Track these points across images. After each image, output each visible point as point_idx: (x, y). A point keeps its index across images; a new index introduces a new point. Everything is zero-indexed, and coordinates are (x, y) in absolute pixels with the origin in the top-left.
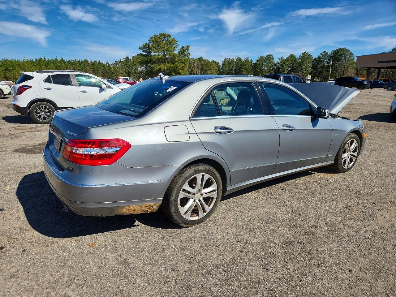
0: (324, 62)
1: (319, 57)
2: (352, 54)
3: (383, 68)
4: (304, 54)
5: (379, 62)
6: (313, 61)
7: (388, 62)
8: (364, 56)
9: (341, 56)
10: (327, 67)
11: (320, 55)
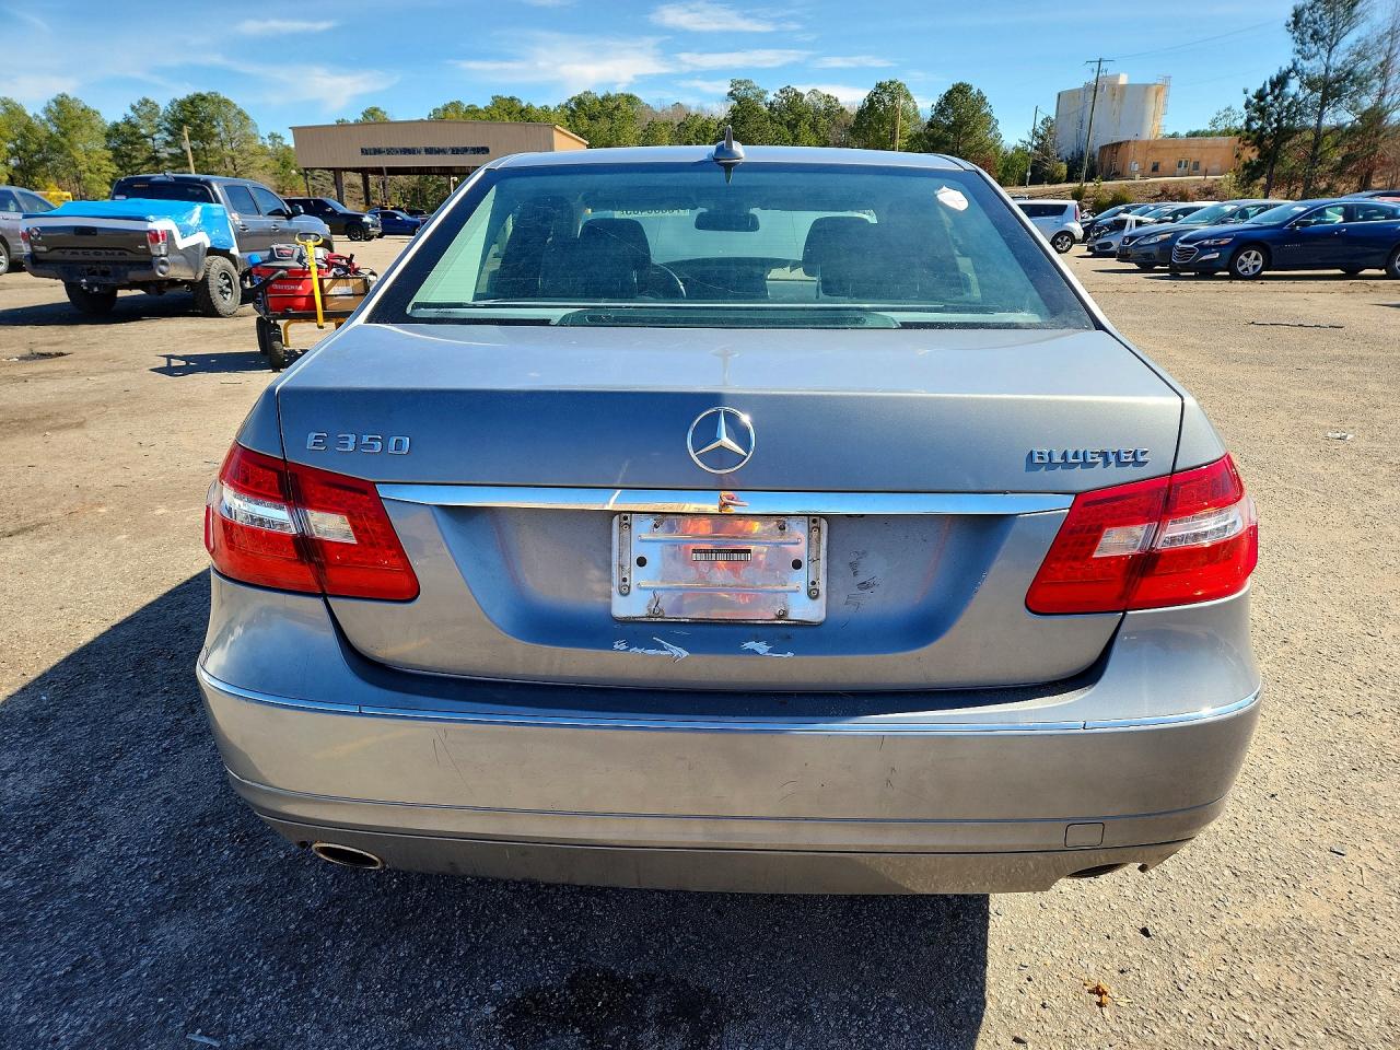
0: (154, 140)
1: (128, 122)
2: (247, 118)
3: (378, 171)
4: (62, 102)
5: (365, 152)
6: (108, 136)
7: (390, 151)
8: (310, 127)
9: (210, 121)
10: (170, 161)
11: (131, 114)
